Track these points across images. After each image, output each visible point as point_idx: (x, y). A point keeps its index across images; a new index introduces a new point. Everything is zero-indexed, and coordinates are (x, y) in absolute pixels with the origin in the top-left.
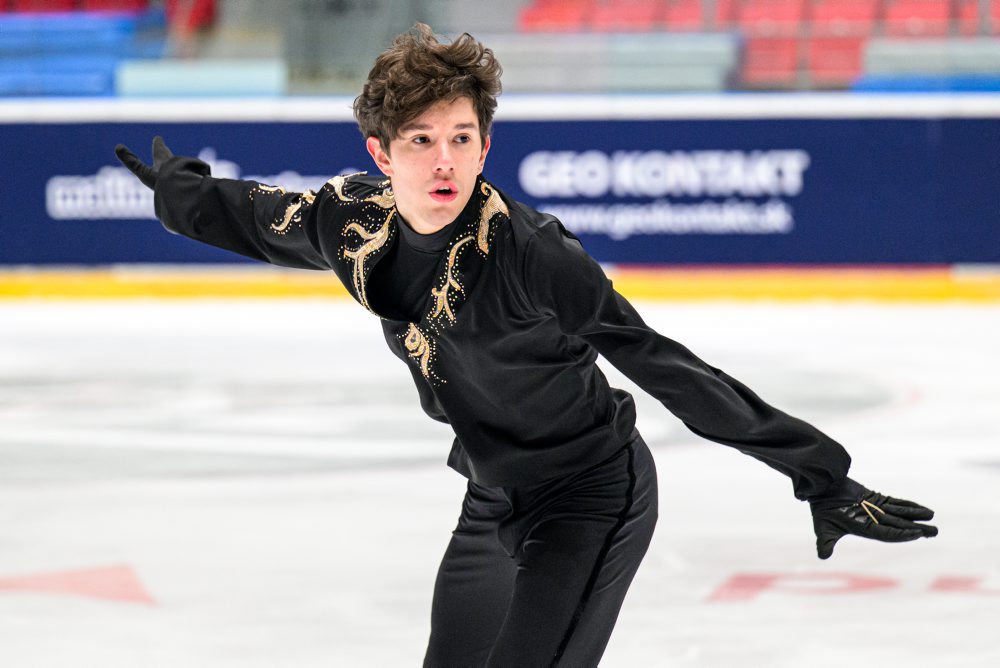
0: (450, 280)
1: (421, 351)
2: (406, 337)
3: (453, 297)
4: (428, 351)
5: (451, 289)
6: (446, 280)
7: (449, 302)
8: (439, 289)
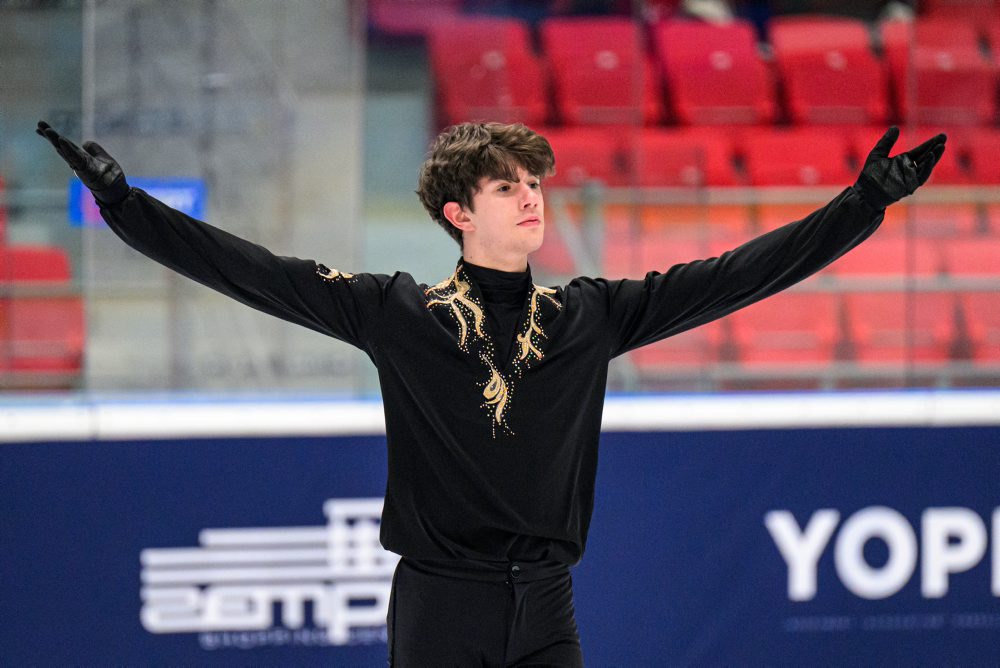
0: (533, 324)
1: (498, 399)
2: (486, 385)
3: (536, 340)
4: (505, 398)
5: (534, 332)
6: (528, 326)
7: (534, 345)
8: (523, 336)
